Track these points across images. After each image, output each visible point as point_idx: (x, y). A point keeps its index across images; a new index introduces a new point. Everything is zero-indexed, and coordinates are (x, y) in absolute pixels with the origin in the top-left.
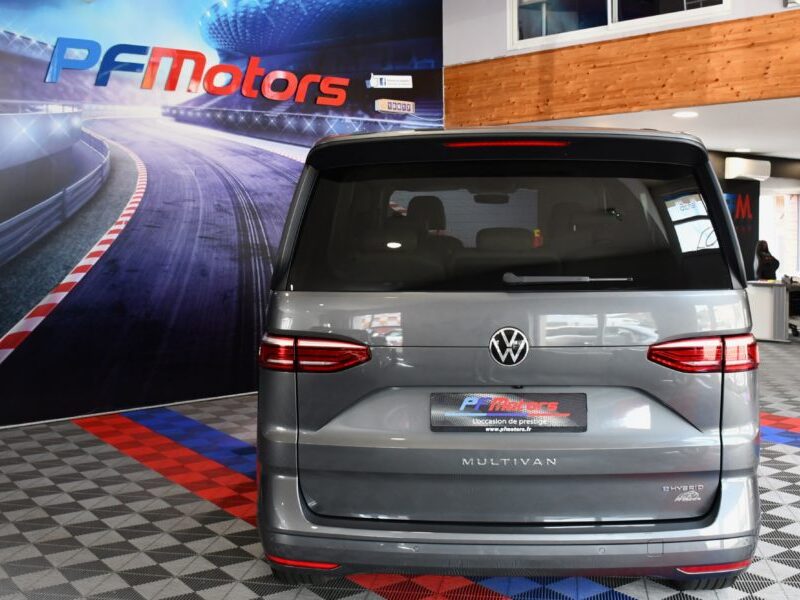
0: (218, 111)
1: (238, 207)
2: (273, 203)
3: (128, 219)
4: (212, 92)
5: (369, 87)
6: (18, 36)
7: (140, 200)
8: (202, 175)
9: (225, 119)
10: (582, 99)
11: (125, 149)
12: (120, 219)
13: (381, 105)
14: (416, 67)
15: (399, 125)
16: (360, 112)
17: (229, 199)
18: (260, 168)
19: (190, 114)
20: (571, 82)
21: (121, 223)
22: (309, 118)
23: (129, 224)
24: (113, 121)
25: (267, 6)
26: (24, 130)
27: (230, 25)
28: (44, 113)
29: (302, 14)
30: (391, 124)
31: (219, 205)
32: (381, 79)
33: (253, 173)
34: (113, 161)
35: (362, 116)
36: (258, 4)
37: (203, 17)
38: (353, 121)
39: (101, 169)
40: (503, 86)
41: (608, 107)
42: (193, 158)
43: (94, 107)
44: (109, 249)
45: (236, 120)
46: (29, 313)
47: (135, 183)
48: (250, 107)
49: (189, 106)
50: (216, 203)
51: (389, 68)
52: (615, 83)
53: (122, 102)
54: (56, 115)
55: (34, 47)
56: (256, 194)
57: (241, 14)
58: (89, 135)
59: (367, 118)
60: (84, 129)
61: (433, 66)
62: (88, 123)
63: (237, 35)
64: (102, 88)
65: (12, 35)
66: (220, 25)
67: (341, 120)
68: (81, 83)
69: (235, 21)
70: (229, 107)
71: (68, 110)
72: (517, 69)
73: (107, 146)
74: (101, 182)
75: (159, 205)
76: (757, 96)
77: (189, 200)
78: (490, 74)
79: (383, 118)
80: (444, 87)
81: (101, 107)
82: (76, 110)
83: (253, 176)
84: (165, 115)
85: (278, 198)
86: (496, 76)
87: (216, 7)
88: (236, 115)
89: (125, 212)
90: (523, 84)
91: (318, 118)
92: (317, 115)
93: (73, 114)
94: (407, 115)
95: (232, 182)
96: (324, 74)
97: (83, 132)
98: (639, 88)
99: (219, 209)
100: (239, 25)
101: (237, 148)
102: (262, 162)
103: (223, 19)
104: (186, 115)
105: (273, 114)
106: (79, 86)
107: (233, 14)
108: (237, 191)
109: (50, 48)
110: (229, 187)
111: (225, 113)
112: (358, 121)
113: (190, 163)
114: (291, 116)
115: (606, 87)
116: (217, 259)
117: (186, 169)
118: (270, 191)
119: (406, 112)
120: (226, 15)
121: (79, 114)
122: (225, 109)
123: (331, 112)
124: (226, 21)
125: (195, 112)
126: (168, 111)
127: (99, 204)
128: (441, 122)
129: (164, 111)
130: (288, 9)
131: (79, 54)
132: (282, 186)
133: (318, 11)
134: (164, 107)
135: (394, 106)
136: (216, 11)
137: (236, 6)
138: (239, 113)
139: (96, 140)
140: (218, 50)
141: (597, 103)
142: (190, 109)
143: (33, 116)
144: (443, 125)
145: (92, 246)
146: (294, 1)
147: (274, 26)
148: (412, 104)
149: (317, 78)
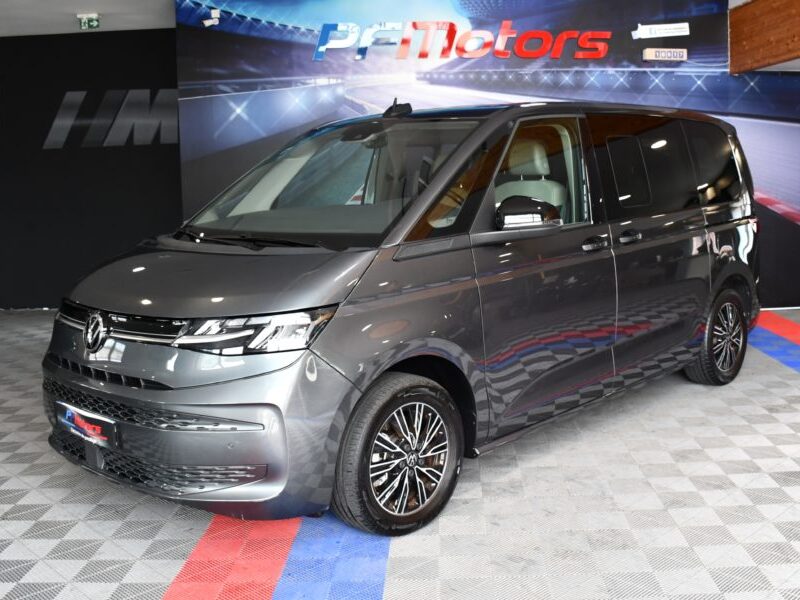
0: (471, 73)
4: (464, 56)
5: (634, 38)
6: (290, 27)
9: (478, 79)
13: (649, 54)
14: (694, 13)
15: (673, 72)
16: (625, 63)
19: (443, 77)
22: (567, 72)
24: (371, 88)
26: (297, 100)
28: (313, 85)
30: (662, 72)
32: (651, 29)
35: (628, 66)
38: (617, 72)
43: (355, 77)
45: (489, 79)
48: (502, 67)
49: (441, 70)
51: (662, 16)
53: (380, 71)
54: (322, 87)
55: (303, 34)
58: (352, 102)
59: (633, 68)
60: (347, 97)
61: (715, 10)
62: (351, 91)
63: (488, 3)
64: (361, 61)
65: (285, 26)
67: (603, 72)
68: (344, 59)
70: (482, 68)
71: (333, 81)
73: (367, 109)
79: (653, 67)
80: (729, 30)
81: (361, 77)
82: (340, 81)
84: (418, 79)
88: (489, 75)
91: (577, 72)
92: (576, 69)
93: (337, 85)
94: (682, 62)
96: (583, 29)
97: (346, 99)
104: (439, 78)
105: (527, 71)
106: (342, 62)
111: (479, 74)
112: (623, 72)
114: (547, 72)
119: (678, 59)
121: (342, 84)
122: (477, 70)
123: (591, 65)
125: (448, 75)
126: (422, 75)
128: (725, 67)
129: (418, 76)
134: (418, 73)
135: (663, 54)
138: (492, 72)
139: (357, 104)
140: (470, 18)
142: (443, 73)
143: (304, 89)
144: (728, 70)
145: (355, 191)
148: (685, 51)
149: (575, 34)
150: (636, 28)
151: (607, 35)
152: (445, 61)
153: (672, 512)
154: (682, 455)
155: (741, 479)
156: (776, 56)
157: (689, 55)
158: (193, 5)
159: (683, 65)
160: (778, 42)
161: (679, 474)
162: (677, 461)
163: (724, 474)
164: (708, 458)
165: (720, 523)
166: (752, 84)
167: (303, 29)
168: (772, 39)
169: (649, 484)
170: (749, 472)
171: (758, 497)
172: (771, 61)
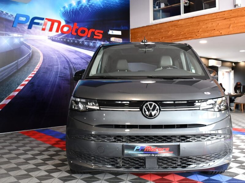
1: (70, 68)
2: (81, 67)
3: (37, 70)
4: (63, 33)
5: (109, 34)
7: (41, 64)
8: (60, 58)
9: (67, 41)
10: (173, 37)
11: (37, 49)
12: (35, 70)
13: (113, 39)
14: (122, 29)
16: (106, 41)
17: (67, 65)
18: (77, 56)
19: (56, 39)
20: (170, 32)
21: (35, 71)
22: (92, 42)
23: (37, 72)
24: (33, 40)
25: (79, 8)
26: (6, 41)
27: (69, 13)
28: (12, 36)
29: (89, 11)
31: (65, 67)
32: (112, 32)
33: (75, 58)
34: (33, 52)
35: (107, 42)
36: (77, 7)
37: (60, 10)
39: (29, 54)
40: (149, 34)
41: (181, 39)
42: (57, 53)
43: (27, 35)
44: (31, 79)
45: (70, 42)
46: (6, 98)
47: (39, 59)
48: (74, 38)
49: (56, 37)
50: (64, 66)
52: (183, 32)
53: (36, 34)
54: (16, 37)
55: (9, 16)
56: (76, 64)
57: (72, 10)
58: (26, 44)
60: (24, 42)
61: (127, 29)
62: (25, 40)
63: (70, 16)
64: (30, 30)
65: (2, 12)
66: (65, 13)
67: (101, 43)
68: (23, 28)
69: (70, 12)
70: (68, 37)
71: (19, 36)
72: (153, 29)
73: (31, 47)
74: (29, 58)
75: (46, 66)
76: (227, 34)
77: (56, 65)
78: (145, 30)
80: (130, 35)
81: (29, 35)
82: (22, 36)
83: (75, 59)
84: (49, 39)
85: (82, 66)
86: (146, 31)
87: (64, 7)
88: (70, 40)
89: (36, 68)
90: (155, 33)
92: (94, 41)
95: (68, 60)
96: (96, 29)
97: (24, 43)
98: (191, 33)
99: (65, 68)
101: (70, 50)
102: (78, 55)
103: (66, 11)
104: (55, 39)
105: (81, 40)
106: (23, 29)
107: (69, 10)
108: (70, 63)
109: (14, 16)
110: (68, 62)
113: (56, 54)
114: (86, 41)
115: (181, 33)
116: (64, 83)
117: (55, 56)
118: (80, 63)
119: (120, 42)
120: (67, 10)
122: (66, 38)
123: (98, 41)
124: (67, 12)
125: (58, 38)
126: (50, 38)
127: (28, 65)
129: (48, 38)
130: (85, 9)
131: (23, 19)
132: (83, 62)
133: (94, 10)
134: (49, 37)
136: (64, 8)
137: (70, 7)
138: (71, 39)
139: (28, 45)
140: (65, 20)
141: (178, 38)
142: (56, 38)
143: (9, 37)
145: (26, 78)
146: (87, 7)
147: (81, 14)
148: (121, 39)
149: (94, 30)
150: (109, 31)
151: (102, 32)
152: (57, 33)
167: (9, 14)
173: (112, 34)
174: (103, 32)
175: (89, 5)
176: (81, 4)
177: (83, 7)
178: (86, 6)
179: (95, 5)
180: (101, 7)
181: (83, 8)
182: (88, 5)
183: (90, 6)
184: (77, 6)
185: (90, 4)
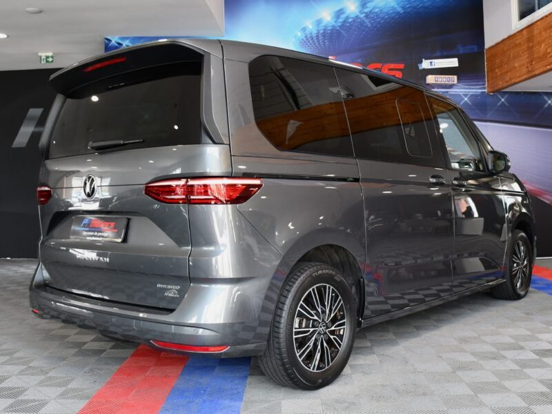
5: (421, 68)
13: (431, 79)
14: (461, 51)
15: (447, 92)
25: (340, 24)
27: (314, 39)
29: (367, 27)
32: (431, 63)
36: (334, 24)
37: (295, 36)
51: (439, 54)
57: (322, 31)
61: (476, 50)
63: (319, 44)
66: (307, 39)
69: (317, 36)
72: (517, 42)
78: (505, 49)
80: (486, 63)
87: (304, 29)
94: (454, 85)
96: (384, 62)
100: (321, 37)
103: (309, 36)
107: (316, 32)
119: (451, 83)
120: (311, 33)
124: (312, 36)
128: (484, 88)
130: (356, 24)
133: (379, 23)
135: (440, 80)
136: (304, 31)
137: (318, 26)
144: (486, 90)
146: (360, 18)
147: (346, 36)
148: (455, 77)
149: (380, 65)
150: (421, 62)
151: (402, 66)
153: (459, 373)
154: (464, 340)
155: (510, 354)
156: (520, 76)
157: (458, 79)
158: (117, 45)
159: (454, 87)
160: (520, 66)
161: (463, 351)
162: (461, 343)
163: (497, 351)
164: (484, 342)
165: (496, 379)
166: (503, 100)
168: (516, 65)
169: (441, 357)
170: (515, 349)
171: (524, 364)
172: (516, 80)
173: (430, 67)
174: (405, 67)
175: (366, 13)
176: (343, 16)
177: (350, 20)
178: (357, 17)
179: (381, 11)
180: (398, 13)
181: (349, 23)
182: (362, 14)
183: (367, 17)
184: (336, 22)
185: (366, 10)
